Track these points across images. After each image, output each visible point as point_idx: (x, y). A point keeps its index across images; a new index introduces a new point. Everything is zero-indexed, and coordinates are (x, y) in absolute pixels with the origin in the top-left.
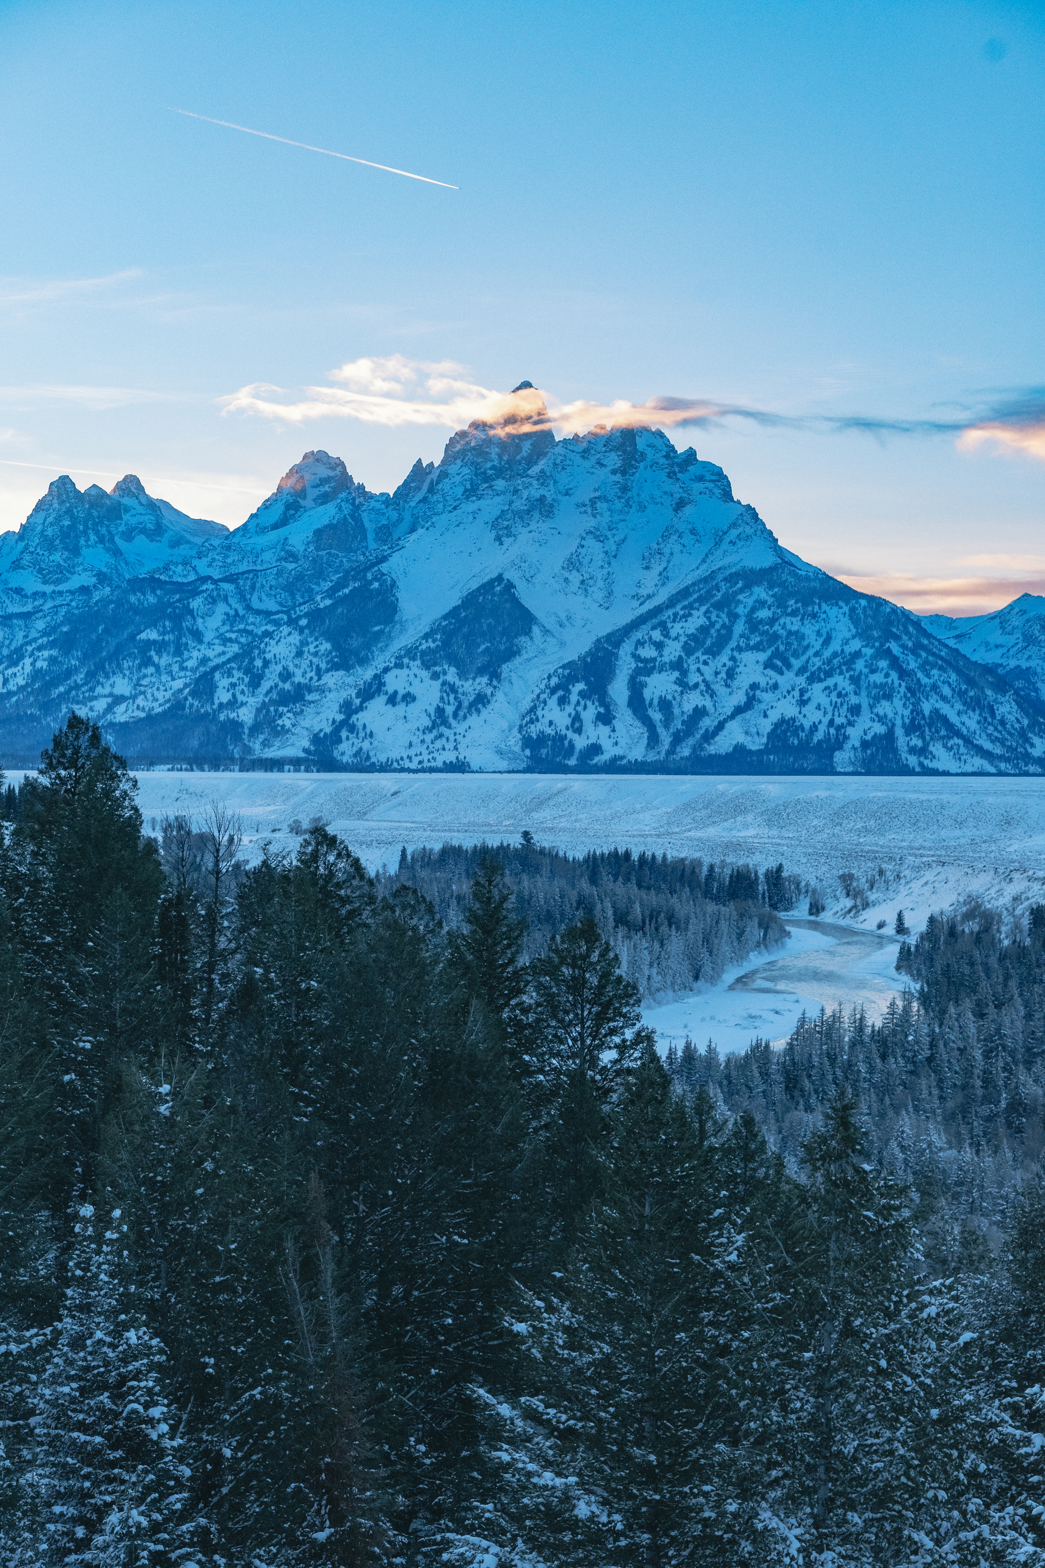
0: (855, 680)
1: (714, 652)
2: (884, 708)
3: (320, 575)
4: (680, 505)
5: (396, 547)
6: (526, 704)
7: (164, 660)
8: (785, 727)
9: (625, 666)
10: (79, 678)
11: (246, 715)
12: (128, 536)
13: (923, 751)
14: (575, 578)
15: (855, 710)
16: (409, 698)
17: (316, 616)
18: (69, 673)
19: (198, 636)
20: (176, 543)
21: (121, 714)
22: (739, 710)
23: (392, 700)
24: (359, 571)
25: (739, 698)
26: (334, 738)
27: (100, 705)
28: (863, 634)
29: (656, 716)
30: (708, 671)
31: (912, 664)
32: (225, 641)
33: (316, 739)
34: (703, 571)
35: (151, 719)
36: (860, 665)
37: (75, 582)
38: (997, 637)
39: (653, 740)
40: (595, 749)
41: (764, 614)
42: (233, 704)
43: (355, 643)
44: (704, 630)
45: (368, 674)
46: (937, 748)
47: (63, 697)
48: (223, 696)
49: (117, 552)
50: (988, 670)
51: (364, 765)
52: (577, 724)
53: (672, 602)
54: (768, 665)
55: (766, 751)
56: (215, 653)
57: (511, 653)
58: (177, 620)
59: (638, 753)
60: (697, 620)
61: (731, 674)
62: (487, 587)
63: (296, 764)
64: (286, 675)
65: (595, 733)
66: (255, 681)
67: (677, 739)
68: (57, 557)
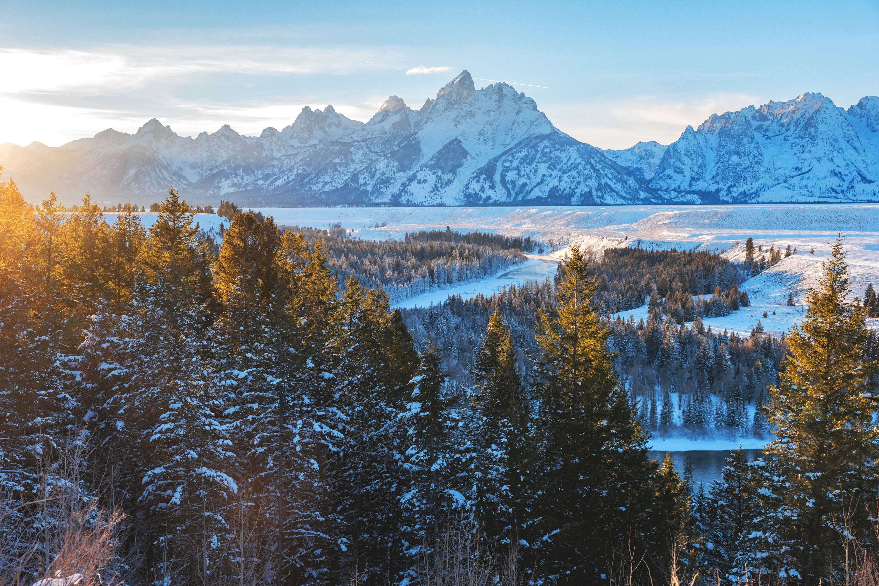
0: (579, 173)
1: (530, 163)
2: (589, 182)
3: (395, 139)
4: (519, 112)
5: (420, 129)
6: (465, 183)
7: (341, 169)
8: (554, 189)
9: (499, 169)
10: (313, 176)
11: (369, 188)
12: (329, 126)
13: (602, 197)
14: (482, 138)
15: (579, 183)
16: (425, 181)
17: (393, 153)
18: (310, 174)
19: (353, 161)
20: (345, 129)
21: (327, 188)
22: (538, 184)
23: (419, 182)
24: (408, 138)
25: (539, 179)
26: (400, 195)
27: (320, 185)
28: (582, 156)
29: (510, 186)
30: (528, 170)
31: (598, 167)
32: (362, 162)
33: (393, 196)
34: (526, 136)
35: (337, 190)
36: (580, 167)
37: (311, 143)
38: (630, 157)
39: (509, 194)
40: (489, 198)
41: (547, 150)
42: (365, 184)
43: (406, 162)
44: (526, 156)
45: (411, 173)
46: (607, 196)
47: (308, 182)
48: (361, 181)
49: (325, 132)
50: (625, 168)
51: (409, 204)
52: (482, 189)
53: (515, 146)
54: (549, 168)
55: (548, 197)
56: (359, 166)
57: (460, 165)
58: (346, 155)
59: (504, 199)
60: (524, 153)
61: (536, 171)
62: (452, 142)
63: (385, 204)
64: (383, 174)
65: (489, 192)
66: (373, 176)
67: (517, 194)
68: (305, 134)
